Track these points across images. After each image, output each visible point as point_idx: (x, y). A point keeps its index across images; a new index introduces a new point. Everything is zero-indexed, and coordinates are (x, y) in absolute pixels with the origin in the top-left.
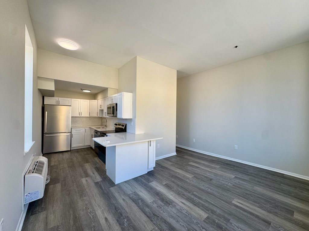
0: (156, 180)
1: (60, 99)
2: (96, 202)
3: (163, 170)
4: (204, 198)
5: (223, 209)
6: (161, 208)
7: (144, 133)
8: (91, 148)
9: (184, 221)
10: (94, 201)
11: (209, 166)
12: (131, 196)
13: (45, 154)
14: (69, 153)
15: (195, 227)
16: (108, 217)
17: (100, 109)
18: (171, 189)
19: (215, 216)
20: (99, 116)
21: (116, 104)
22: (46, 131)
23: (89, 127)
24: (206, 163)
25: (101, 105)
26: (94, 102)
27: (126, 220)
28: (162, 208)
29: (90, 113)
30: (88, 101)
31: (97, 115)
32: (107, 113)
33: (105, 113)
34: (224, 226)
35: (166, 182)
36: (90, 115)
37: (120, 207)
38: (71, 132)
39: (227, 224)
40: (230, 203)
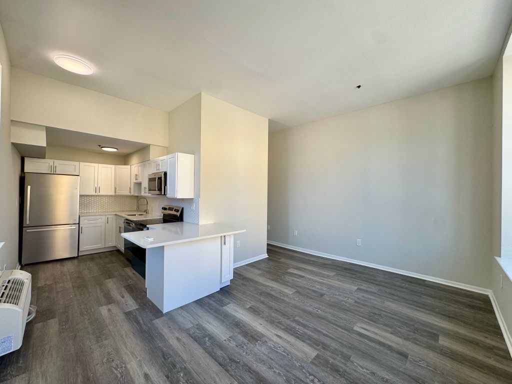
0: (234, 301)
1: (57, 163)
2: (126, 348)
3: (245, 283)
4: (311, 325)
5: (340, 341)
6: (243, 347)
7: (214, 223)
8: (118, 251)
9: (280, 366)
10: (123, 346)
11: (320, 273)
12: (191, 333)
13: (26, 265)
14: (76, 261)
15: (298, 374)
16: (148, 372)
17: (136, 181)
18: (260, 315)
19: (328, 354)
20: (132, 194)
21: (165, 174)
22: (27, 221)
23: (114, 214)
24: (315, 269)
25: (136, 175)
26: (124, 170)
27: (182, 375)
28: (245, 347)
29: (115, 189)
30: (113, 166)
31: (130, 192)
32: (147, 189)
33: (145, 188)
34: (342, 368)
35: (250, 303)
36: (115, 192)
37: (171, 352)
38: (79, 224)
39: (346, 364)
40: (350, 330)
